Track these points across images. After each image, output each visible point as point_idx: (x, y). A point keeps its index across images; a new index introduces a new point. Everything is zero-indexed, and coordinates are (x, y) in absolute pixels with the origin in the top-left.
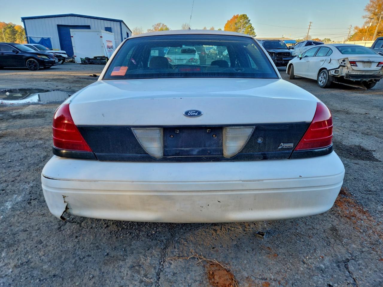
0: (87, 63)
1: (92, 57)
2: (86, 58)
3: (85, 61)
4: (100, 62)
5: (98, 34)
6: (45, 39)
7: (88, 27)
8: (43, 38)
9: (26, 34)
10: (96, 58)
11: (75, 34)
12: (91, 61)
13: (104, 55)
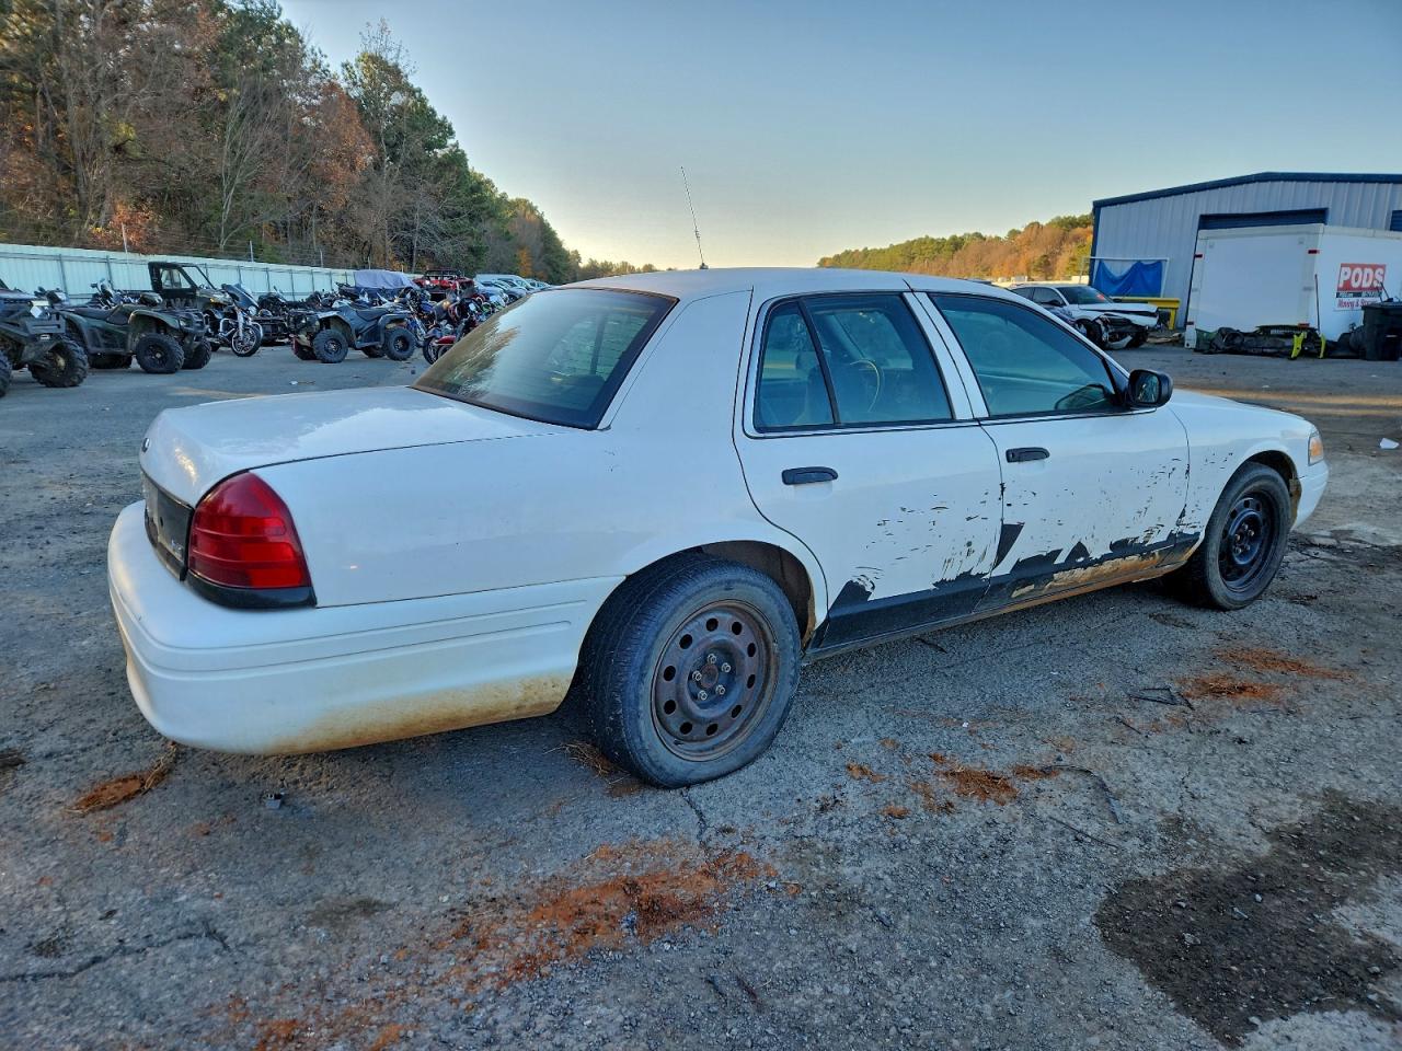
0: (1218, 348)
1: (1248, 326)
2: (1220, 330)
3: (1211, 341)
4: (1272, 345)
5: (1301, 243)
6: (1147, 266)
7: (1319, 215)
8: (1139, 262)
9: (1093, 254)
10: (1265, 330)
11: (1211, 247)
12: (1238, 341)
13: (1304, 322)
